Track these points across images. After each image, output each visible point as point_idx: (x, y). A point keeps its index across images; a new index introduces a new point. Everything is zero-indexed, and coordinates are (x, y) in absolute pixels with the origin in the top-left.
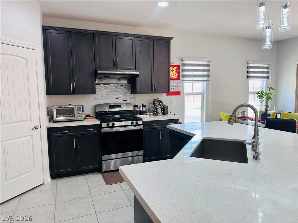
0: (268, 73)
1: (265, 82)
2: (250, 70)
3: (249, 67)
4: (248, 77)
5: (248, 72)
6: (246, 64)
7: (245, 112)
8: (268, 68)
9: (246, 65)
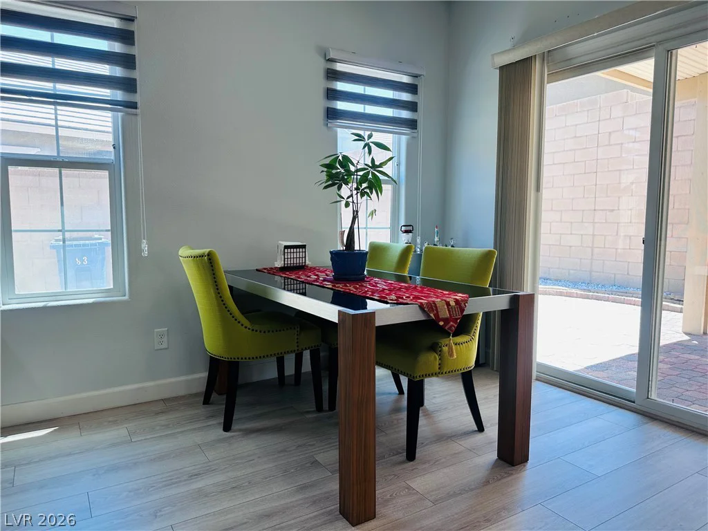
0: (412, 106)
1: (404, 138)
2: (341, 86)
3: (333, 75)
4: (332, 114)
5: (332, 94)
6: (322, 61)
7: (304, 247)
8: (412, 89)
9: (321, 65)
